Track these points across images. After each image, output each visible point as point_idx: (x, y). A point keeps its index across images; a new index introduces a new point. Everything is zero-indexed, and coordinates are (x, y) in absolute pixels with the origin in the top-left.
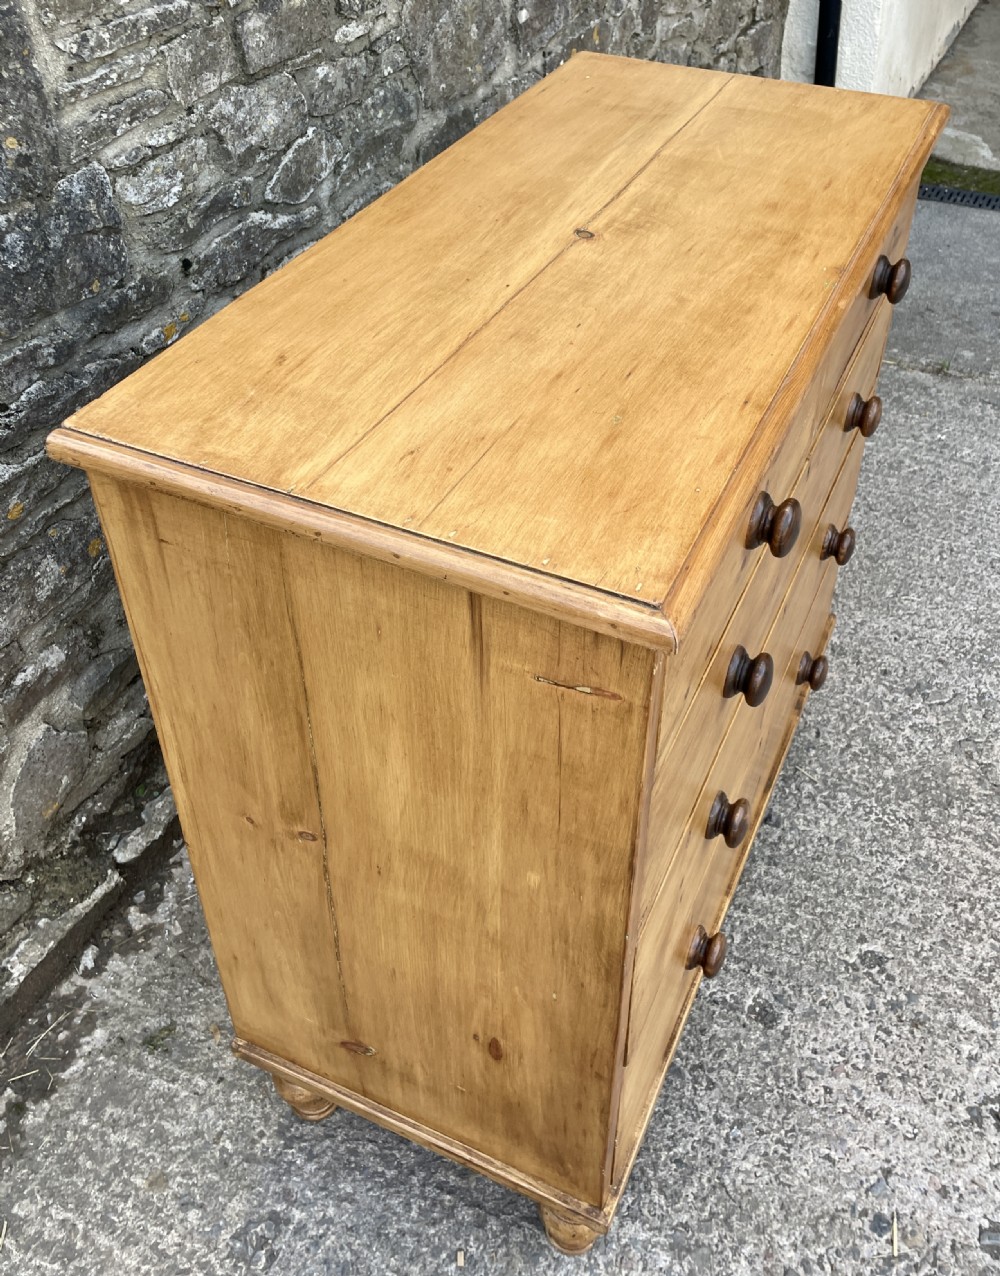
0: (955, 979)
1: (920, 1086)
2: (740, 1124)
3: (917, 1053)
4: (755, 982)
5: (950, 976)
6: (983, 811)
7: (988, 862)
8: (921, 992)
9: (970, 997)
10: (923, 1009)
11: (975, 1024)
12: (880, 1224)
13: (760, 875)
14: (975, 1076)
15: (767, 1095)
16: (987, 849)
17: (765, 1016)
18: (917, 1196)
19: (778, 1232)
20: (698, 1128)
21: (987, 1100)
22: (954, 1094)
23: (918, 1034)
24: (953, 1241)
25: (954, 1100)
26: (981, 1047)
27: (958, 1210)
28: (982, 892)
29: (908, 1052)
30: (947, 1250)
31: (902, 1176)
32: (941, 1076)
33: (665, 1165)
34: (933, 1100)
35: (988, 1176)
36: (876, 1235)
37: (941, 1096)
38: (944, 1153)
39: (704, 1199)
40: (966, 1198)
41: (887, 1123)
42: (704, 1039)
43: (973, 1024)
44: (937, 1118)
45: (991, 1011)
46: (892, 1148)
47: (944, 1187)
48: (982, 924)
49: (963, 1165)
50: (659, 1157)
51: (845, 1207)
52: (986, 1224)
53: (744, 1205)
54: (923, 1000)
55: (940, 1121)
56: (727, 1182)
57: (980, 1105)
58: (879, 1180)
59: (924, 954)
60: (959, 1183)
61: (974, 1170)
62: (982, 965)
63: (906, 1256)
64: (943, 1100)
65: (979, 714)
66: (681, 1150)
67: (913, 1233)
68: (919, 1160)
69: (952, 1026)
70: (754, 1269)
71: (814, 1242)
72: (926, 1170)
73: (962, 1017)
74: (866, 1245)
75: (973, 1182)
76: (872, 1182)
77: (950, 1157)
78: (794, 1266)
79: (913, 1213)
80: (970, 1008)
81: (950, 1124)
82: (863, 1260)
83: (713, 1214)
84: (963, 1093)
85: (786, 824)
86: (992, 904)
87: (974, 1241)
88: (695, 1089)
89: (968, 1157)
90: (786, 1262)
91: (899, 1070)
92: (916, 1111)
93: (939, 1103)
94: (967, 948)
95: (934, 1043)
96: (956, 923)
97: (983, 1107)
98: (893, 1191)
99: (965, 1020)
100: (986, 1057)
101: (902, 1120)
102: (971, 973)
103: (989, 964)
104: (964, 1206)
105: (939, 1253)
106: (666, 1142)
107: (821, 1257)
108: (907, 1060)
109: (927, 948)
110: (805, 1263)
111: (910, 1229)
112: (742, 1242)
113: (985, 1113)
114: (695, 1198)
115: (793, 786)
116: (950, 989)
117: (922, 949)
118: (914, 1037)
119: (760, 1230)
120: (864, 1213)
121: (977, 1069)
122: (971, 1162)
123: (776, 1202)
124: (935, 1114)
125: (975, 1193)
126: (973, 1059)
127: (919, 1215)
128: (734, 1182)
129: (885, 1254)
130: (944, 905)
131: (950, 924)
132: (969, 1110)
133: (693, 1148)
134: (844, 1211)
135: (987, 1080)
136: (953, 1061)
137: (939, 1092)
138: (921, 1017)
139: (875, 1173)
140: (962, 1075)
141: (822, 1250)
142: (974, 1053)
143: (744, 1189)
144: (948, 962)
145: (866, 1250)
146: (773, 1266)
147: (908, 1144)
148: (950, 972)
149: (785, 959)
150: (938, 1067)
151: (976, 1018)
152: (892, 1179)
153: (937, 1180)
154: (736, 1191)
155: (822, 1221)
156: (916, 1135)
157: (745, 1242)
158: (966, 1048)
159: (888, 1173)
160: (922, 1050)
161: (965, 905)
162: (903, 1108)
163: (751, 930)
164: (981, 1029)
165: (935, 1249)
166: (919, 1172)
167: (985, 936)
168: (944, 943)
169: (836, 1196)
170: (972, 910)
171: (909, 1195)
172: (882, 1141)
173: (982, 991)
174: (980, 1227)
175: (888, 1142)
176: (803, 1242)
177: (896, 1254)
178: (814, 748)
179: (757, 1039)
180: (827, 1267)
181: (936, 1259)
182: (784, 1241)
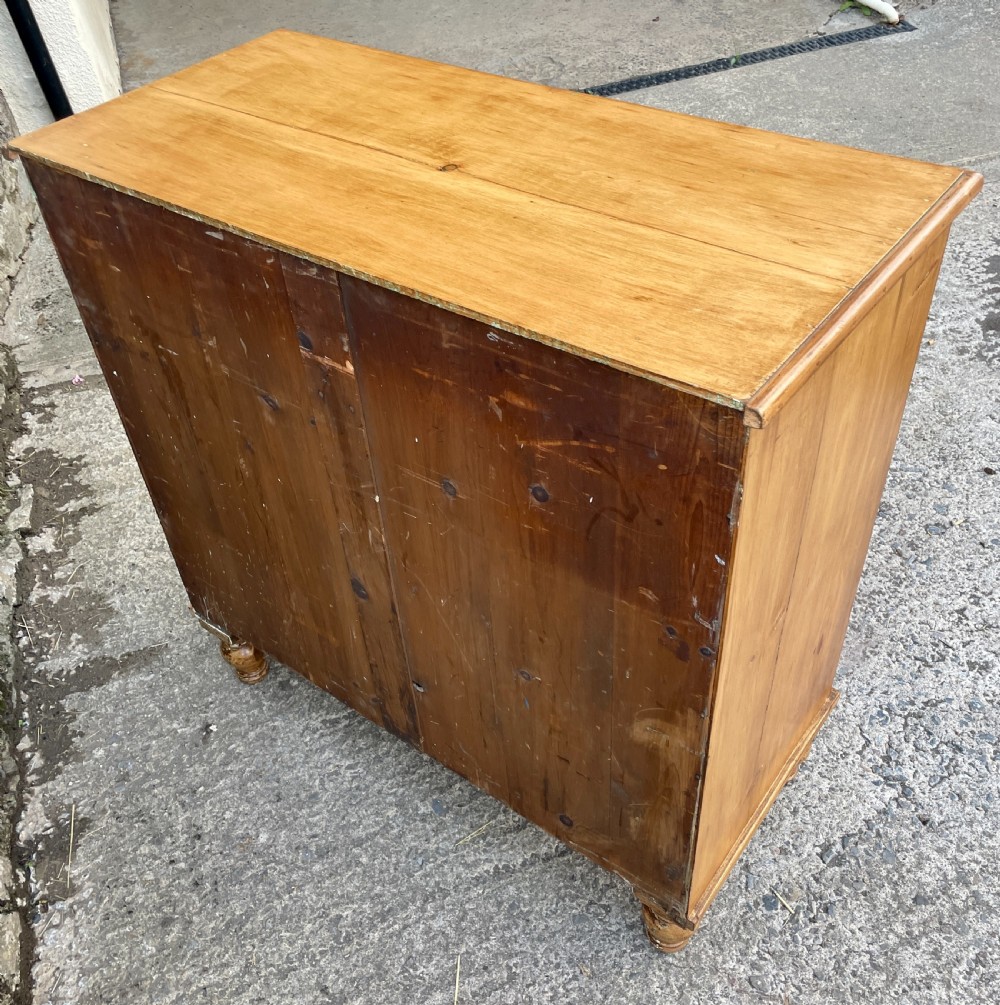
12: (770, 902)
18: (773, 867)
19: (724, 962)
24: (813, 875)
27: (800, 855)
31: (755, 862)
36: (774, 911)
38: (764, 828)
39: (668, 984)
40: (797, 844)
49: (779, 826)
51: (744, 910)
52: (819, 850)
53: (692, 965)
58: (747, 876)
60: (787, 839)
63: (799, 907)
67: (791, 890)
68: (756, 844)
70: (732, 998)
71: (747, 948)
72: (764, 846)
74: (775, 922)
78: (750, 973)
79: (780, 879)
82: (781, 932)
83: (680, 988)
87: (822, 865)
88: (600, 920)
89: (777, 818)
90: (744, 976)
104: (800, 850)
105: (812, 890)
106: (614, 971)
107: (758, 953)
110: (753, 966)
111: (787, 890)
112: (712, 988)
114: (662, 989)
119: (715, 970)
120: (757, 904)
122: (781, 820)
123: (707, 945)
127: (785, 877)
129: (787, 916)
133: (632, 958)
134: (746, 913)
139: (741, 874)
141: (755, 949)
145: (777, 925)
146: (740, 985)
152: (752, 870)
153: (774, 848)
154: (680, 960)
155: (740, 931)
157: (713, 987)
159: (747, 867)
165: (808, 889)
166: (761, 852)
169: (734, 908)
174: (817, 854)
176: (741, 954)
177: (793, 912)
180: (767, 956)
182: (731, 964)
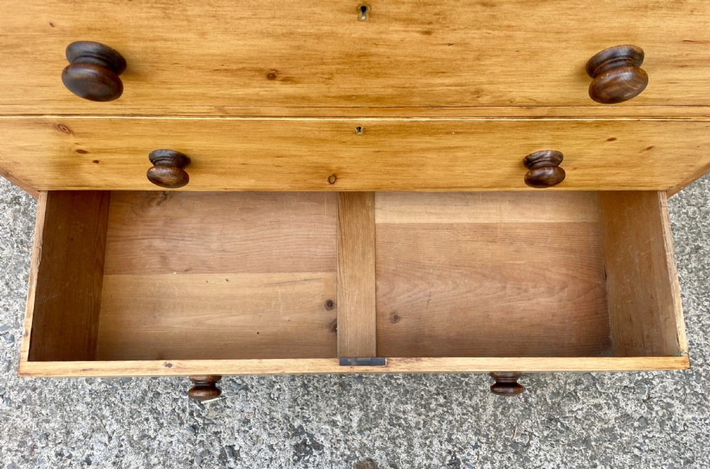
0: (383, 403)
1: (303, 396)
3: (324, 390)
5: (384, 400)
6: (530, 400)
7: (485, 410)
8: (365, 384)
9: (374, 415)
10: (354, 387)
11: (356, 421)
14: (323, 427)
16: (496, 408)
21: (311, 436)
22: (307, 416)
23: (335, 388)
25: (304, 417)
26: (343, 427)
28: (457, 410)
29: (322, 384)
30: (214, 429)
32: (315, 407)
34: (298, 405)
35: (264, 445)
37: (302, 409)
41: (274, 382)
43: (356, 419)
44: (287, 409)
45: (370, 429)
46: (260, 388)
47: (249, 421)
48: (431, 414)
54: (359, 386)
55: (287, 411)
57: (307, 433)
59: (393, 381)
61: (265, 436)
62: (401, 418)
64: (299, 410)
65: (626, 383)
69: (350, 407)
73: (358, 412)
75: (258, 437)
76: (237, 381)
77: (267, 421)
80: (367, 415)
81: (286, 417)
84: (310, 422)
86: (451, 418)
91: (309, 381)
92: (287, 397)
93: (298, 409)
94: (409, 407)
95: (334, 398)
96: (425, 397)
97: (306, 435)
98: (237, 394)
99: (356, 415)
100: (337, 431)
101: (279, 390)
102: (392, 412)
103: (403, 422)
108: (316, 384)
109: (399, 382)
113: (302, 437)
116: (374, 401)
117: (396, 379)
118: (333, 386)
121: (327, 427)
124: (289, 407)
125: (252, 439)
126: (334, 423)
130: (435, 386)
131: (423, 393)
132: (301, 427)
135: (323, 434)
136: (327, 412)
137: (305, 408)
138: (348, 388)
140: (320, 419)
142: (338, 424)
144: (394, 397)
147: (267, 396)
148: (387, 399)
150: (320, 404)
151: (360, 420)
156: (273, 399)
158: (338, 418)
160: (327, 392)
161: (442, 400)
162: (286, 389)
164: (354, 425)
167: (423, 417)
168: (407, 392)
170: (441, 405)
171: (237, 403)
172: (262, 382)
173: (382, 421)
175: (263, 385)
181: (208, 425)
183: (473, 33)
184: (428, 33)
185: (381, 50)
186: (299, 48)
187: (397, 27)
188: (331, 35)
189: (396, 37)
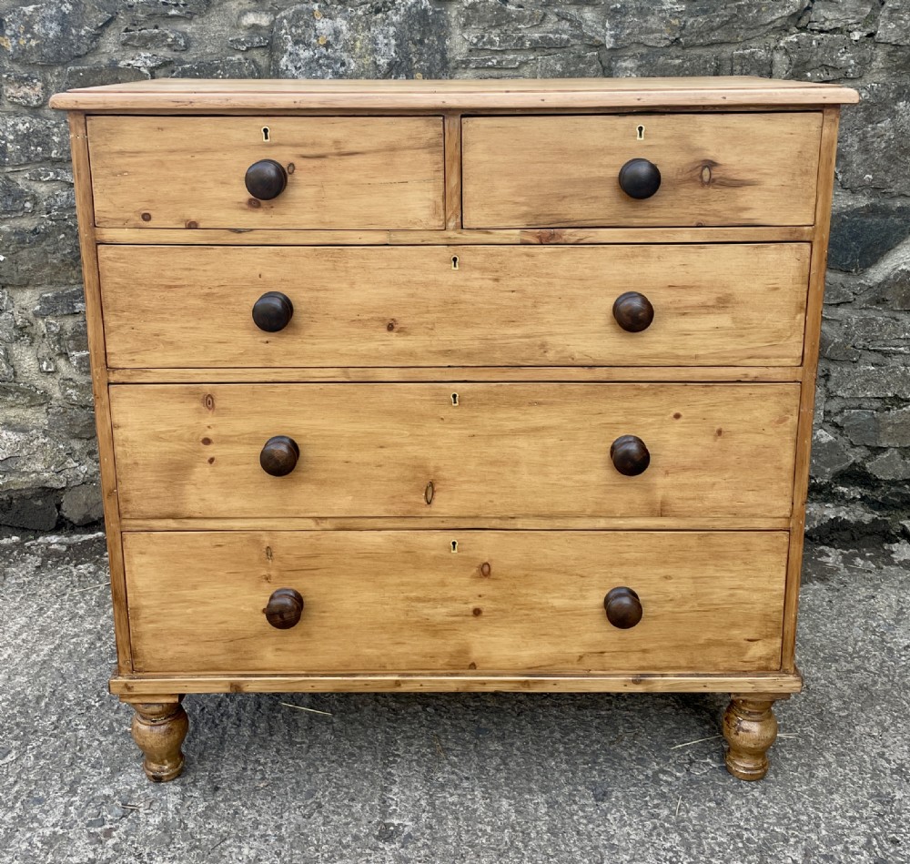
2: (280, 839)
4: (416, 819)
13: (531, 800)
15: (312, 848)
17: (387, 834)
20: (267, 817)
33: (231, 806)
39: (210, 833)
42: (346, 802)
50: (234, 801)
56: (228, 842)
66: (246, 812)
83: (199, 839)
85: (604, 805)
88: (300, 808)
106: (249, 804)
114: (208, 828)
115: (656, 802)
128: (230, 846)
143: (226, 853)
149: (450, 833)
163: (468, 807)
178: (718, 804)
179: (361, 832)
183: (526, 281)
184: (496, 280)
185: (467, 297)
186: (412, 295)
187: (476, 274)
188: (435, 283)
189: (476, 284)
